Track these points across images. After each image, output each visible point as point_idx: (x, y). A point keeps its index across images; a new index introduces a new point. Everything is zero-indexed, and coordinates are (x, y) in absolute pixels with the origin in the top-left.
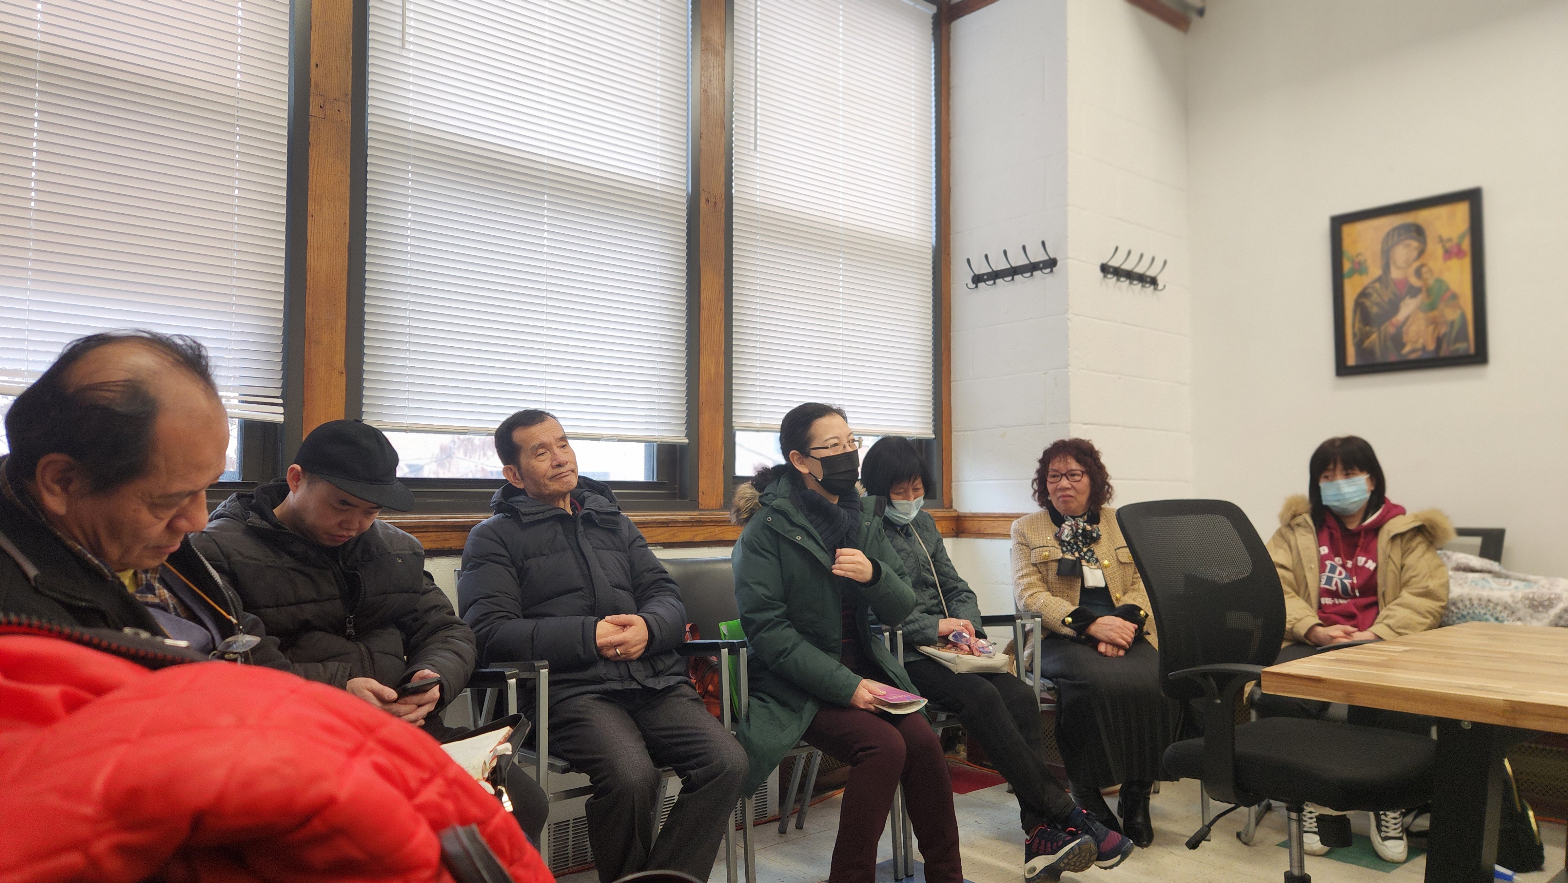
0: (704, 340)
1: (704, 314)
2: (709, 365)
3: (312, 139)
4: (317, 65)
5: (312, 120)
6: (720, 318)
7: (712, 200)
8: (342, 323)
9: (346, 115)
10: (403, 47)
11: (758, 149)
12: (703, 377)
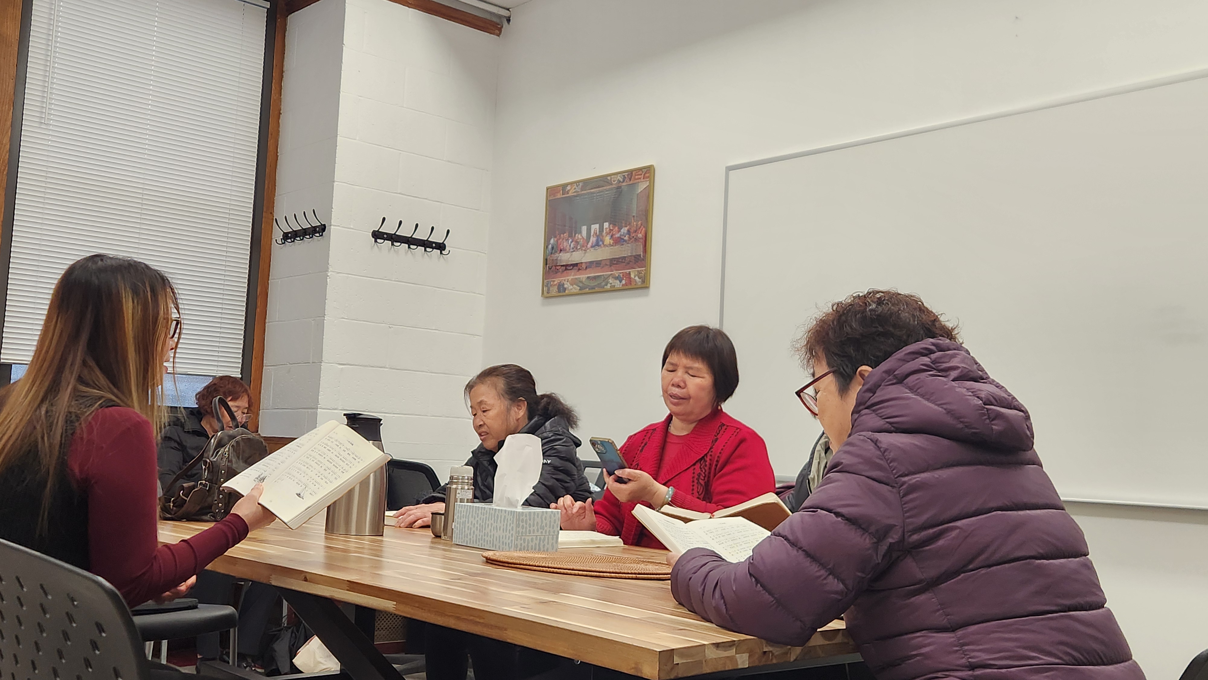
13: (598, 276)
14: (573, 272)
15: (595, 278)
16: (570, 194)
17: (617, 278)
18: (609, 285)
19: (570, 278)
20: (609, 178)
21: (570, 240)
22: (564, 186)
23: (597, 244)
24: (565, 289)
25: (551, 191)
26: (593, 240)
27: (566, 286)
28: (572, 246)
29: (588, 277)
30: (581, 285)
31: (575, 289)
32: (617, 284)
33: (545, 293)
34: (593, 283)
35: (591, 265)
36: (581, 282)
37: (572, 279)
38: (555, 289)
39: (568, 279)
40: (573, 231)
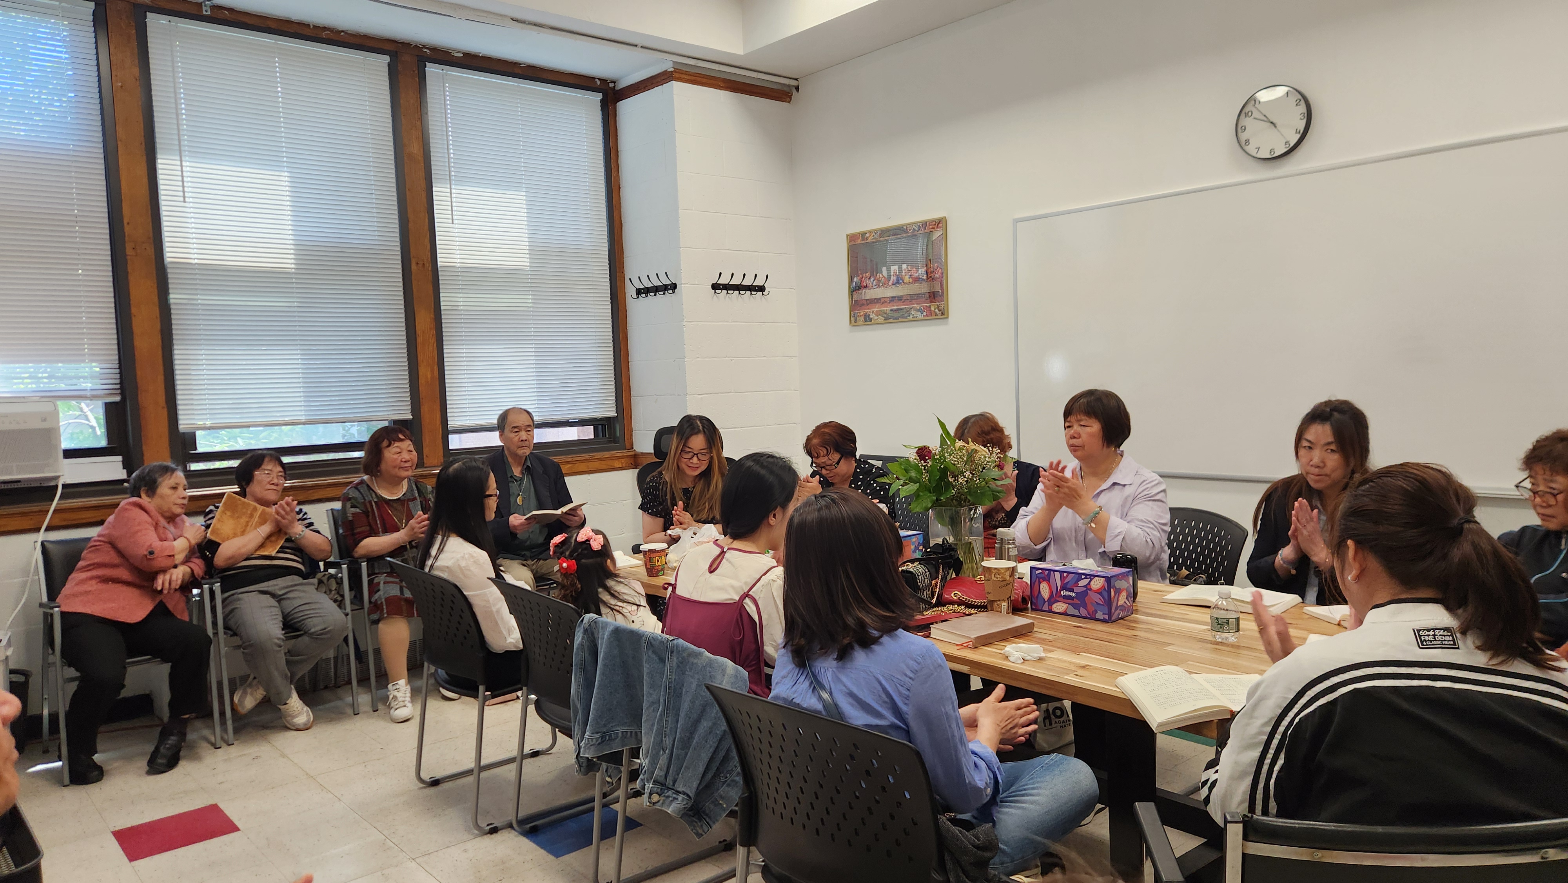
0: (420, 357)
1: (420, 340)
2: (426, 373)
3: (130, 269)
4: (128, 224)
5: (128, 258)
6: (433, 340)
7: (421, 263)
8: (161, 378)
9: (151, 251)
10: (185, 202)
11: (455, 222)
12: (422, 381)
13: (901, 309)
14: (877, 305)
15: (897, 310)
16: (870, 240)
17: (918, 311)
18: (911, 316)
19: (875, 310)
20: (905, 227)
21: (872, 279)
22: (863, 234)
23: (898, 282)
24: (871, 320)
25: (851, 238)
26: (893, 278)
27: (871, 316)
28: (874, 283)
29: (891, 310)
30: (885, 315)
31: (881, 319)
32: (919, 316)
33: (853, 322)
34: (896, 315)
35: (893, 299)
36: (886, 313)
37: (877, 311)
38: (862, 319)
39: (872, 311)
40: (874, 271)
